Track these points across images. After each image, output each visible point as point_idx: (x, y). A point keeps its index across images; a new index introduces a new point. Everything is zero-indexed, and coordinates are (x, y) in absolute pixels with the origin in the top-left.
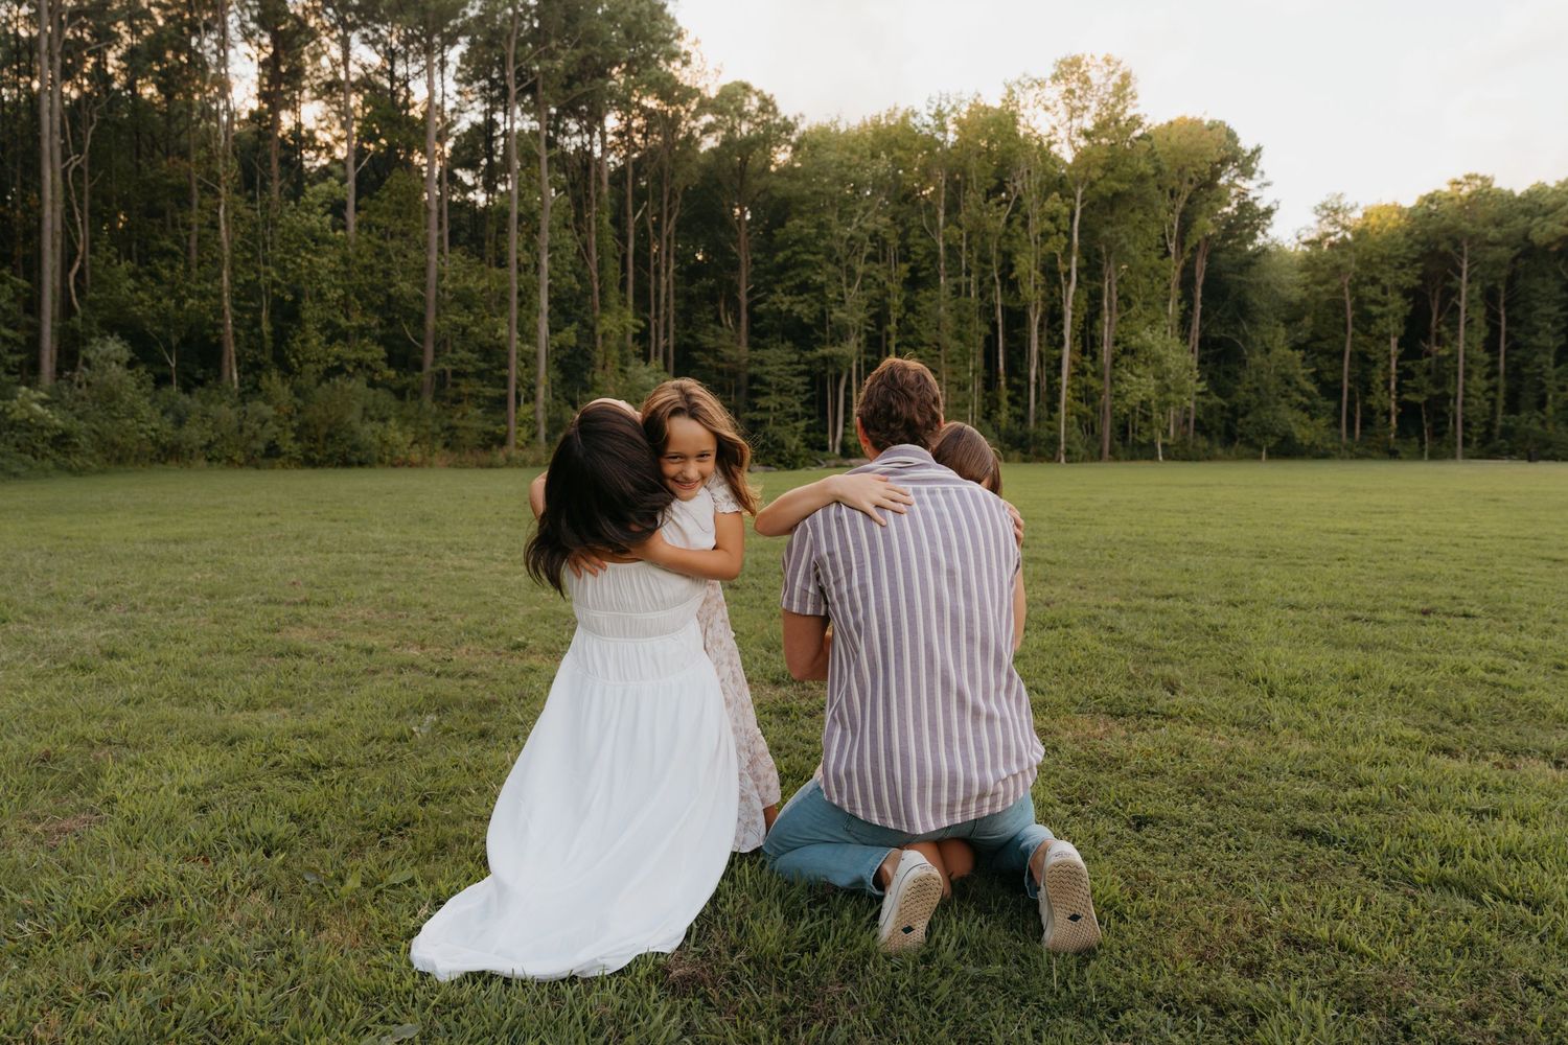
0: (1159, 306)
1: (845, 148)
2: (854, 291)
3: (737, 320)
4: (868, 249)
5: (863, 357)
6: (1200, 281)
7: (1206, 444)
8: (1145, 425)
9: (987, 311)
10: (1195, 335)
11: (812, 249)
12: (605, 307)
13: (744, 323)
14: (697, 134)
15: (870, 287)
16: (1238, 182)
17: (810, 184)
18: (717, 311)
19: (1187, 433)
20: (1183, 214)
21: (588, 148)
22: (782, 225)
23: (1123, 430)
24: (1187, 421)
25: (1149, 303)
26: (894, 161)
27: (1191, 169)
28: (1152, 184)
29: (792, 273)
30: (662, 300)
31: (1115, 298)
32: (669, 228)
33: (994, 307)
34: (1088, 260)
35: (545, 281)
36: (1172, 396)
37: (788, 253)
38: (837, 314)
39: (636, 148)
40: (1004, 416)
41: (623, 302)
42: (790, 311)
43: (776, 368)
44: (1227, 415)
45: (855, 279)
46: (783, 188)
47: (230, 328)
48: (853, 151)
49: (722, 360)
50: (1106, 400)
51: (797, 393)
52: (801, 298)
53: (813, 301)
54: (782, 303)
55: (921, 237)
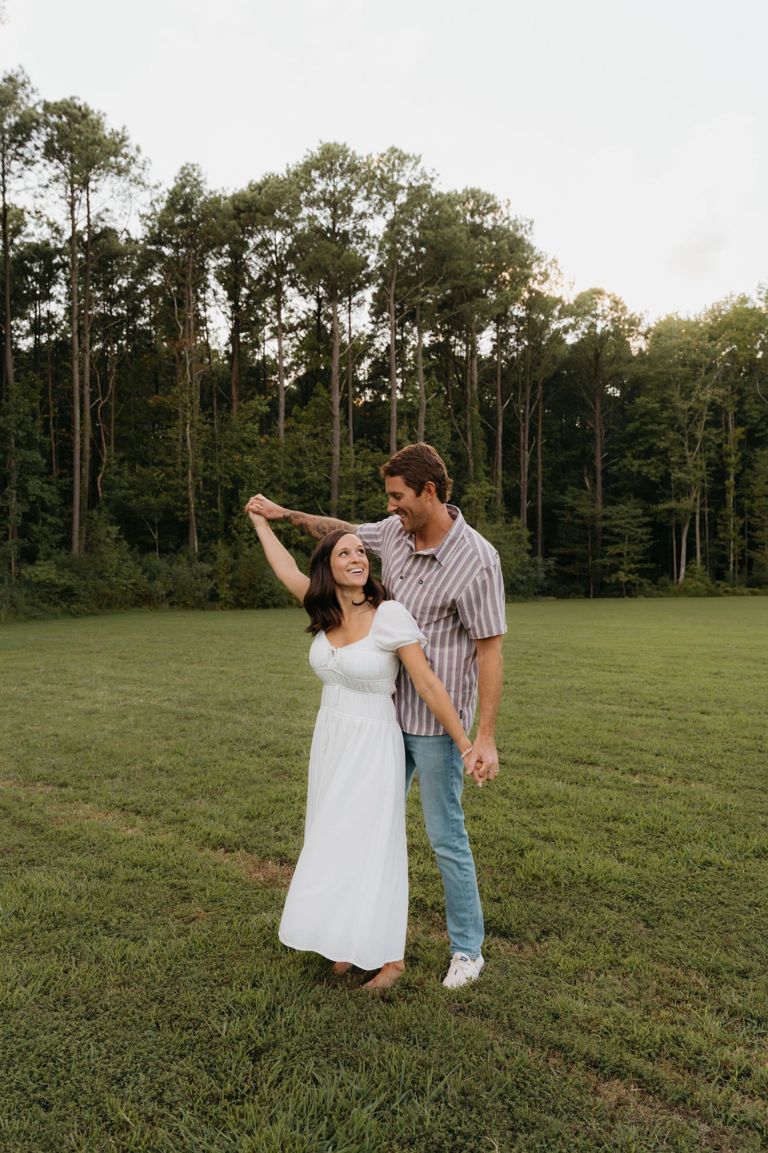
2: (695, 453)
3: (593, 482)
4: (707, 417)
5: (706, 508)
11: (657, 420)
13: (599, 484)
15: (709, 451)
18: (581, 475)
29: (641, 440)
32: (531, 411)
37: (638, 424)
38: (679, 474)
42: (639, 472)
45: (696, 442)
47: (193, 510)
49: (580, 517)
52: (649, 461)
53: (659, 463)
54: (632, 466)
55: (757, 403)
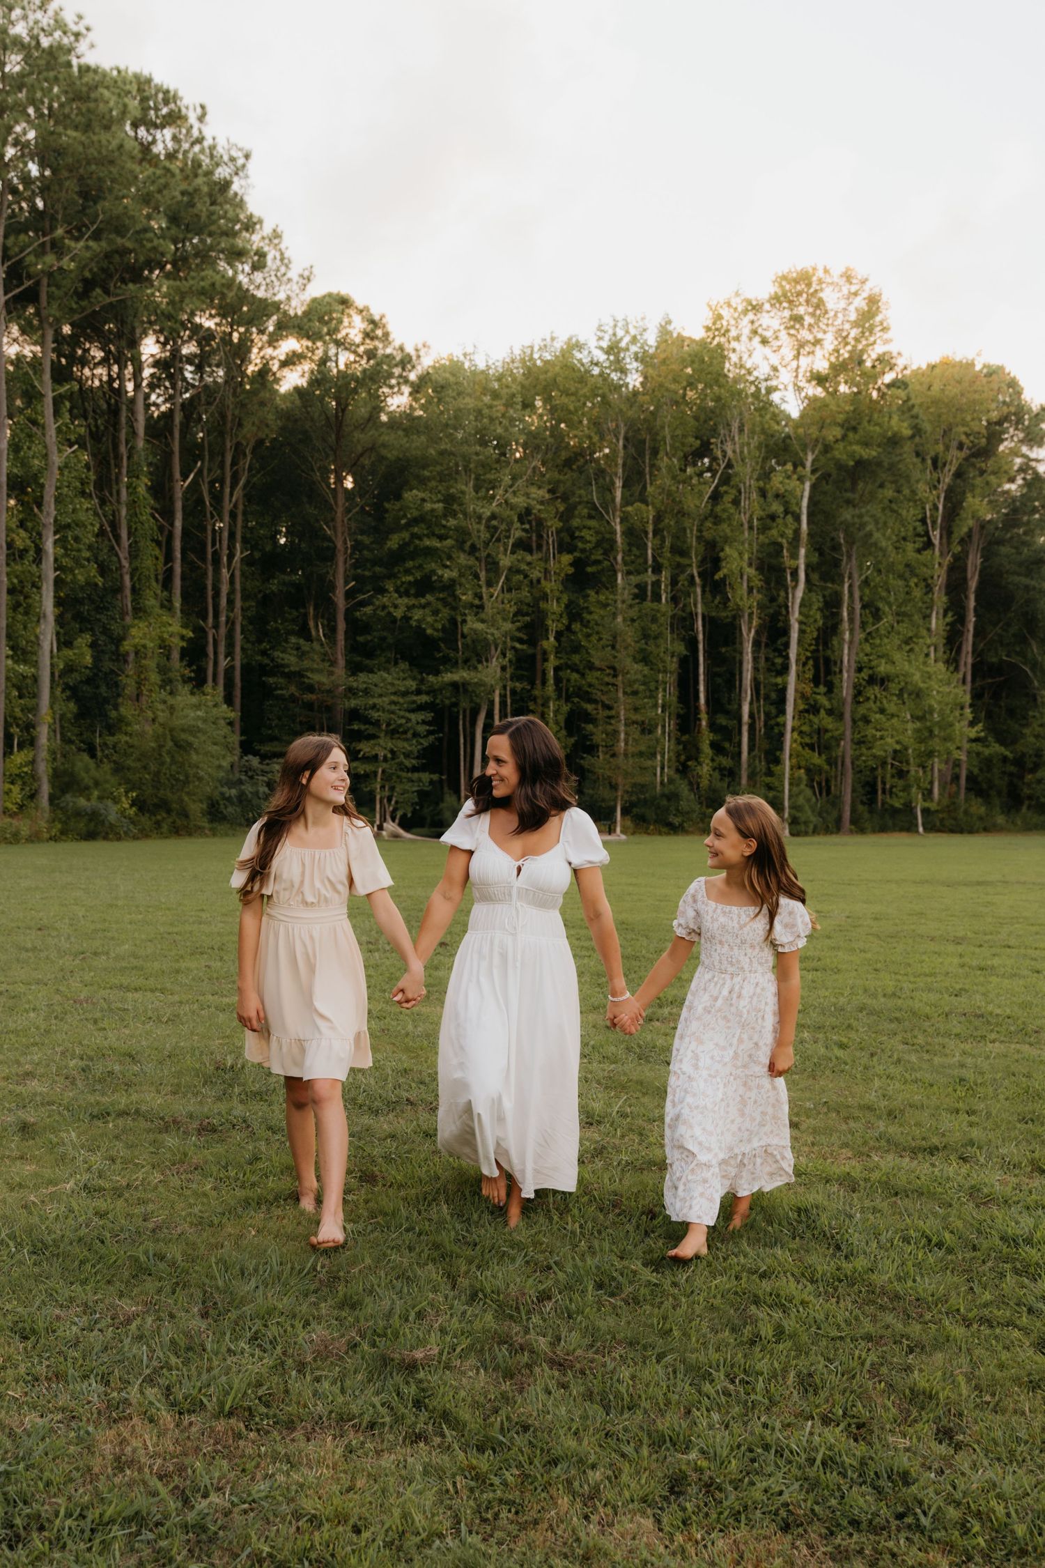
0: (917, 618)
1: (485, 390)
2: (496, 591)
3: (331, 631)
4: (517, 533)
5: (510, 685)
6: (973, 584)
7: (983, 810)
8: (901, 783)
9: (683, 623)
10: (967, 659)
11: (438, 531)
12: (139, 611)
13: (341, 636)
14: (275, 366)
15: (518, 588)
16: (1024, 449)
17: (434, 440)
18: (306, 615)
19: (958, 793)
20: (950, 492)
21: (116, 385)
22: (398, 497)
23: (869, 789)
24: (956, 778)
25: (905, 614)
26: (553, 411)
27: (962, 429)
28: (908, 448)
29: (410, 564)
30: (223, 602)
31: (858, 606)
32: (234, 497)
33: (692, 616)
34: (821, 554)
35: (50, 574)
36: (936, 744)
37: (406, 535)
38: (473, 624)
39: (189, 386)
40: (705, 769)
41: (167, 606)
42: (406, 618)
43: (386, 699)
44: (1012, 769)
45: (498, 574)
46: (396, 445)
48: (495, 395)
49: (310, 689)
50: (846, 748)
51: (415, 735)
52: (423, 601)
53: (440, 606)
54: (396, 607)
55: (590, 517)
